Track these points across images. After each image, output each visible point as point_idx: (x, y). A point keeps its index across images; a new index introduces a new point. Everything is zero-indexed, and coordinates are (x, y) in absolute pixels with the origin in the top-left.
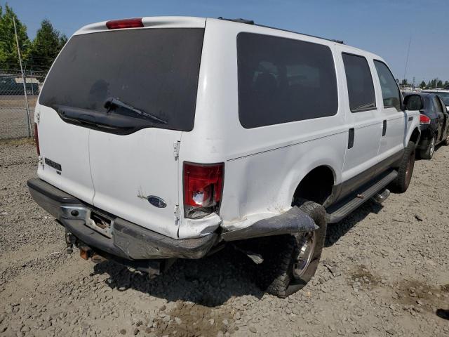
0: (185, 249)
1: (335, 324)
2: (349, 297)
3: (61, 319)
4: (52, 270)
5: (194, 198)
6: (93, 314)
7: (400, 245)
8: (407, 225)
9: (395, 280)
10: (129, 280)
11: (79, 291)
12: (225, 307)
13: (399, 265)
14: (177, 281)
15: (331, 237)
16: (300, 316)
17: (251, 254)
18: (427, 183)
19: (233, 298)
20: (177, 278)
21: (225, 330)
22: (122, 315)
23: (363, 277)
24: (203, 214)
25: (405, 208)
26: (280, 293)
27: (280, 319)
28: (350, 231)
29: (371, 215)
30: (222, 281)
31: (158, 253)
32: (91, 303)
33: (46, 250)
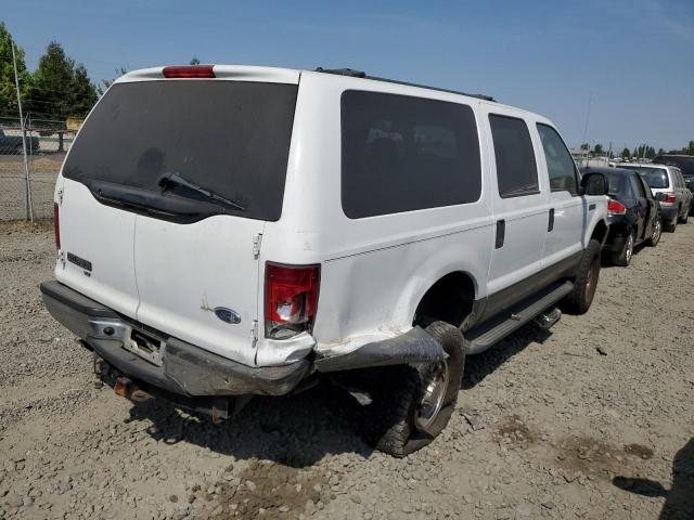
0: (265, 381)
1: (471, 494)
2: (494, 459)
3: (85, 480)
4: (69, 414)
5: (279, 311)
6: (131, 475)
7: (572, 389)
8: (585, 359)
9: (560, 436)
10: (180, 429)
11: (109, 442)
12: (317, 468)
13: (569, 416)
14: (249, 431)
15: (472, 376)
16: (422, 482)
17: (355, 392)
18: (619, 301)
19: (328, 456)
20: (250, 428)
21: (316, 499)
22: (172, 477)
23: (517, 432)
24: (290, 332)
25: (582, 336)
26: (396, 451)
27: (395, 485)
28: (502, 367)
29: (534, 345)
30: (314, 434)
31: (226, 386)
32: (127, 460)
33: (60, 386)
